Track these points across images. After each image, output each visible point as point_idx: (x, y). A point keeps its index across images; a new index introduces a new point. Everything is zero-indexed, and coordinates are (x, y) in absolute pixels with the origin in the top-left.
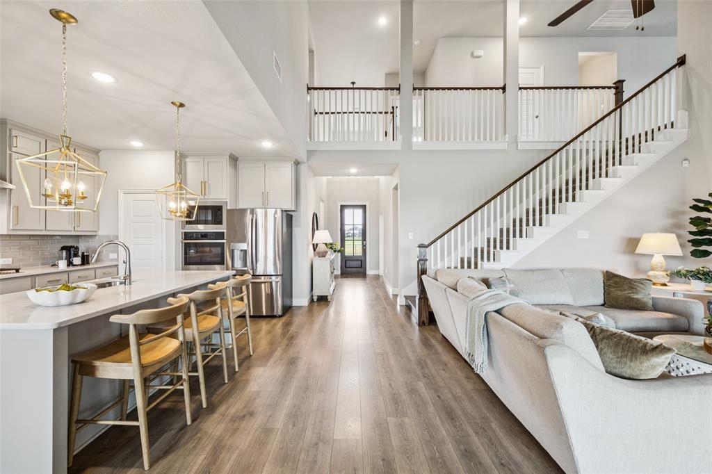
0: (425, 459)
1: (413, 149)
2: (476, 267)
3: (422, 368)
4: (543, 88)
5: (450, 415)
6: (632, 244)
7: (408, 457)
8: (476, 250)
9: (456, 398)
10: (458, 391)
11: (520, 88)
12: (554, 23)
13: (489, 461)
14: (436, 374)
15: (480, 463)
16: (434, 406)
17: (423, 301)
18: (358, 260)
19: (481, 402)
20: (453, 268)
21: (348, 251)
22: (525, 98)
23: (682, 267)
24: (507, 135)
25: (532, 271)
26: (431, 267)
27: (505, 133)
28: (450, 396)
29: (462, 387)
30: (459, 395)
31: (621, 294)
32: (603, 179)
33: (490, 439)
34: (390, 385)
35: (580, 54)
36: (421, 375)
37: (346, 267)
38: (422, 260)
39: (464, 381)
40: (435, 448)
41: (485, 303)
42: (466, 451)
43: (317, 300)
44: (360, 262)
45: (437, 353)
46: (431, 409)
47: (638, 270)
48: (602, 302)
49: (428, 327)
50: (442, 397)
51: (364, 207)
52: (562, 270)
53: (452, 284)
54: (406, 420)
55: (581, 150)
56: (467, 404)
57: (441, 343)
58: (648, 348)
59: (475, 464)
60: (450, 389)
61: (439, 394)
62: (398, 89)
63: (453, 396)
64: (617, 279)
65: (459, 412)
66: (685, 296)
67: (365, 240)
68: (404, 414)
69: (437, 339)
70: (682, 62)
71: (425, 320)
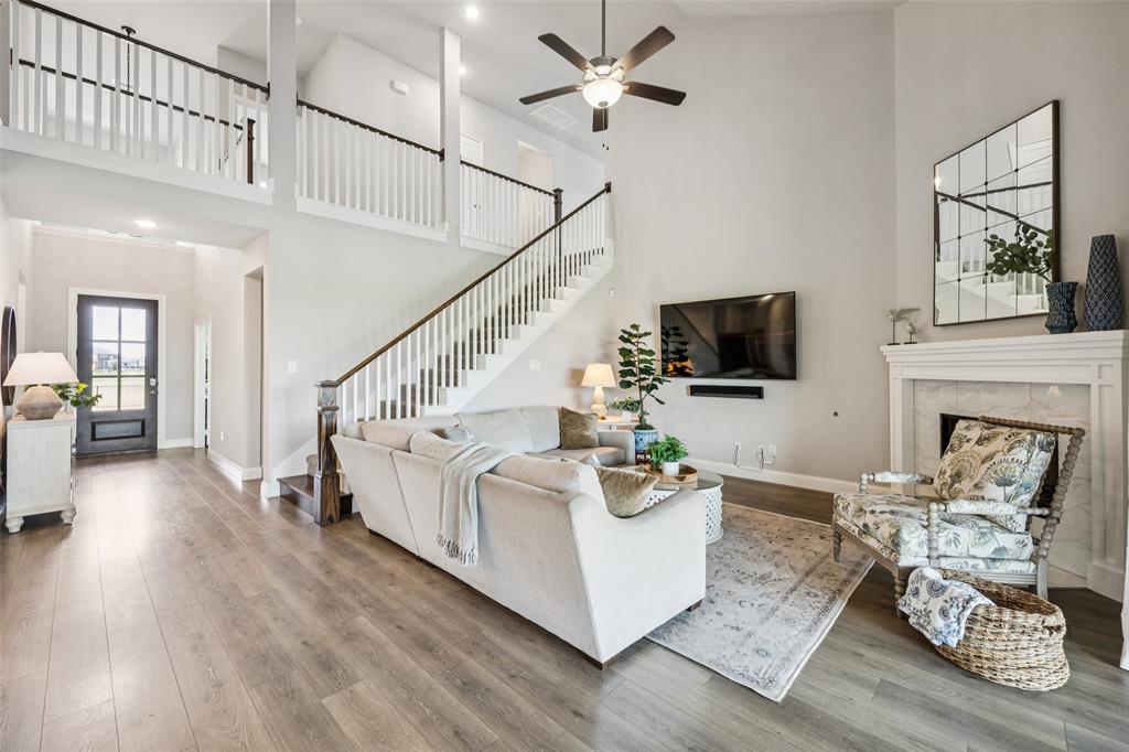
0: (412, 728)
1: (298, 209)
2: (413, 414)
3: (355, 593)
4: (481, 169)
5: (426, 646)
6: (577, 376)
7: (384, 743)
8: (404, 388)
9: (425, 618)
10: (425, 606)
11: (462, 162)
12: (526, 101)
13: (496, 681)
14: (382, 595)
15: (487, 690)
16: (397, 644)
17: (330, 480)
18: (136, 420)
19: (460, 609)
20: (367, 419)
21: (105, 404)
22: (467, 176)
23: (617, 399)
24: (446, 223)
25: (491, 413)
26: (344, 418)
27: (444, 220)
28: (415, 619)
29: (430, 600)
30: (428, 612)
31: (573, 432)
32: (552, 300)
33: (488, 653)
34: (305, 643)
35: (520, 142)
36: (357, 606)
37: (94, 438)
38: (328, 409)
39: (428, 590)
40: (421, 704)
41: (472, 463)
42: (465, 684)
43: (23, 528)
44: (139, 424)
45: (373, 562)
46: (394, 650)
47: (580, 404)
48: (558, 444)
49: (339, 525)
50: (403, 626)
51: (152, 306)
52: (521, 410)
53: (403, 443)
54: (359, 687)
55: (526, 262)
56: (443, 620)
57: (371, 544)
58: (640, 481)
59: (482, 695)
60: (411, 609)
61: (398, 623)
62: (266, 90)
63: (419, 616)
64: (570, 416)
65: (435, 635)
66: (619, 428)
67: (155, 376)
68: (351, 680)
69: (361, 540)
70: (608, 189)
71: (334, 515)
